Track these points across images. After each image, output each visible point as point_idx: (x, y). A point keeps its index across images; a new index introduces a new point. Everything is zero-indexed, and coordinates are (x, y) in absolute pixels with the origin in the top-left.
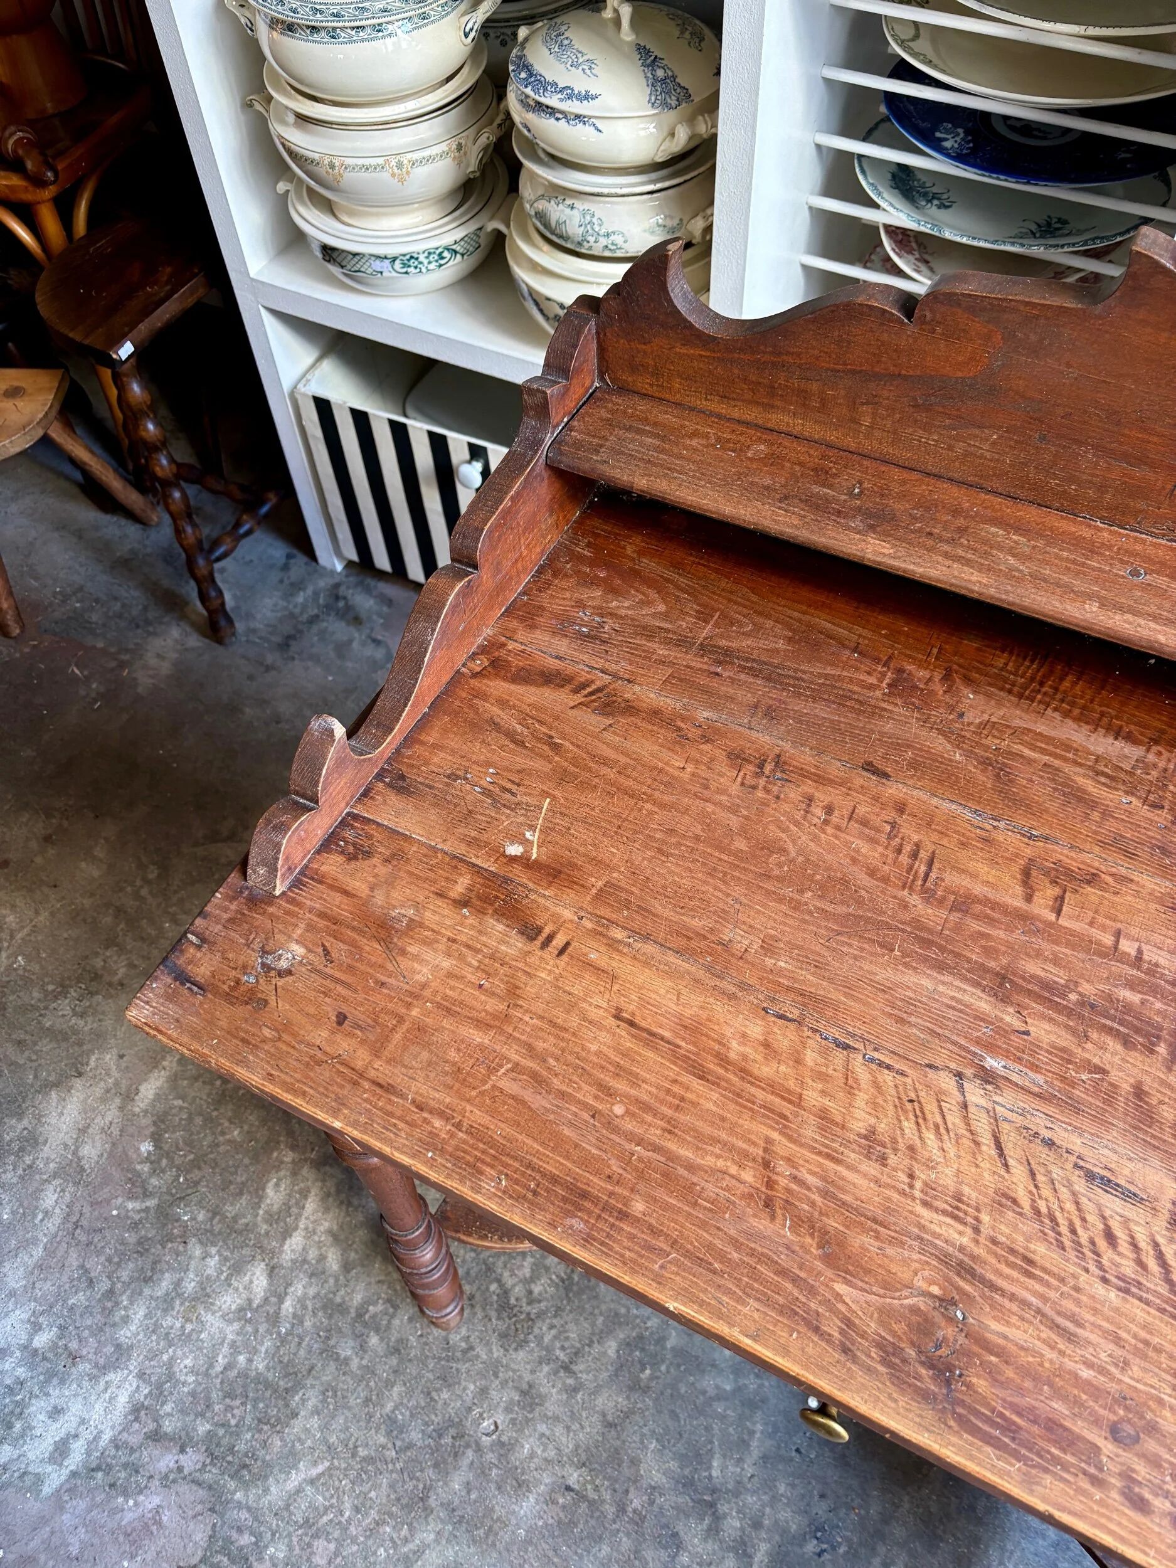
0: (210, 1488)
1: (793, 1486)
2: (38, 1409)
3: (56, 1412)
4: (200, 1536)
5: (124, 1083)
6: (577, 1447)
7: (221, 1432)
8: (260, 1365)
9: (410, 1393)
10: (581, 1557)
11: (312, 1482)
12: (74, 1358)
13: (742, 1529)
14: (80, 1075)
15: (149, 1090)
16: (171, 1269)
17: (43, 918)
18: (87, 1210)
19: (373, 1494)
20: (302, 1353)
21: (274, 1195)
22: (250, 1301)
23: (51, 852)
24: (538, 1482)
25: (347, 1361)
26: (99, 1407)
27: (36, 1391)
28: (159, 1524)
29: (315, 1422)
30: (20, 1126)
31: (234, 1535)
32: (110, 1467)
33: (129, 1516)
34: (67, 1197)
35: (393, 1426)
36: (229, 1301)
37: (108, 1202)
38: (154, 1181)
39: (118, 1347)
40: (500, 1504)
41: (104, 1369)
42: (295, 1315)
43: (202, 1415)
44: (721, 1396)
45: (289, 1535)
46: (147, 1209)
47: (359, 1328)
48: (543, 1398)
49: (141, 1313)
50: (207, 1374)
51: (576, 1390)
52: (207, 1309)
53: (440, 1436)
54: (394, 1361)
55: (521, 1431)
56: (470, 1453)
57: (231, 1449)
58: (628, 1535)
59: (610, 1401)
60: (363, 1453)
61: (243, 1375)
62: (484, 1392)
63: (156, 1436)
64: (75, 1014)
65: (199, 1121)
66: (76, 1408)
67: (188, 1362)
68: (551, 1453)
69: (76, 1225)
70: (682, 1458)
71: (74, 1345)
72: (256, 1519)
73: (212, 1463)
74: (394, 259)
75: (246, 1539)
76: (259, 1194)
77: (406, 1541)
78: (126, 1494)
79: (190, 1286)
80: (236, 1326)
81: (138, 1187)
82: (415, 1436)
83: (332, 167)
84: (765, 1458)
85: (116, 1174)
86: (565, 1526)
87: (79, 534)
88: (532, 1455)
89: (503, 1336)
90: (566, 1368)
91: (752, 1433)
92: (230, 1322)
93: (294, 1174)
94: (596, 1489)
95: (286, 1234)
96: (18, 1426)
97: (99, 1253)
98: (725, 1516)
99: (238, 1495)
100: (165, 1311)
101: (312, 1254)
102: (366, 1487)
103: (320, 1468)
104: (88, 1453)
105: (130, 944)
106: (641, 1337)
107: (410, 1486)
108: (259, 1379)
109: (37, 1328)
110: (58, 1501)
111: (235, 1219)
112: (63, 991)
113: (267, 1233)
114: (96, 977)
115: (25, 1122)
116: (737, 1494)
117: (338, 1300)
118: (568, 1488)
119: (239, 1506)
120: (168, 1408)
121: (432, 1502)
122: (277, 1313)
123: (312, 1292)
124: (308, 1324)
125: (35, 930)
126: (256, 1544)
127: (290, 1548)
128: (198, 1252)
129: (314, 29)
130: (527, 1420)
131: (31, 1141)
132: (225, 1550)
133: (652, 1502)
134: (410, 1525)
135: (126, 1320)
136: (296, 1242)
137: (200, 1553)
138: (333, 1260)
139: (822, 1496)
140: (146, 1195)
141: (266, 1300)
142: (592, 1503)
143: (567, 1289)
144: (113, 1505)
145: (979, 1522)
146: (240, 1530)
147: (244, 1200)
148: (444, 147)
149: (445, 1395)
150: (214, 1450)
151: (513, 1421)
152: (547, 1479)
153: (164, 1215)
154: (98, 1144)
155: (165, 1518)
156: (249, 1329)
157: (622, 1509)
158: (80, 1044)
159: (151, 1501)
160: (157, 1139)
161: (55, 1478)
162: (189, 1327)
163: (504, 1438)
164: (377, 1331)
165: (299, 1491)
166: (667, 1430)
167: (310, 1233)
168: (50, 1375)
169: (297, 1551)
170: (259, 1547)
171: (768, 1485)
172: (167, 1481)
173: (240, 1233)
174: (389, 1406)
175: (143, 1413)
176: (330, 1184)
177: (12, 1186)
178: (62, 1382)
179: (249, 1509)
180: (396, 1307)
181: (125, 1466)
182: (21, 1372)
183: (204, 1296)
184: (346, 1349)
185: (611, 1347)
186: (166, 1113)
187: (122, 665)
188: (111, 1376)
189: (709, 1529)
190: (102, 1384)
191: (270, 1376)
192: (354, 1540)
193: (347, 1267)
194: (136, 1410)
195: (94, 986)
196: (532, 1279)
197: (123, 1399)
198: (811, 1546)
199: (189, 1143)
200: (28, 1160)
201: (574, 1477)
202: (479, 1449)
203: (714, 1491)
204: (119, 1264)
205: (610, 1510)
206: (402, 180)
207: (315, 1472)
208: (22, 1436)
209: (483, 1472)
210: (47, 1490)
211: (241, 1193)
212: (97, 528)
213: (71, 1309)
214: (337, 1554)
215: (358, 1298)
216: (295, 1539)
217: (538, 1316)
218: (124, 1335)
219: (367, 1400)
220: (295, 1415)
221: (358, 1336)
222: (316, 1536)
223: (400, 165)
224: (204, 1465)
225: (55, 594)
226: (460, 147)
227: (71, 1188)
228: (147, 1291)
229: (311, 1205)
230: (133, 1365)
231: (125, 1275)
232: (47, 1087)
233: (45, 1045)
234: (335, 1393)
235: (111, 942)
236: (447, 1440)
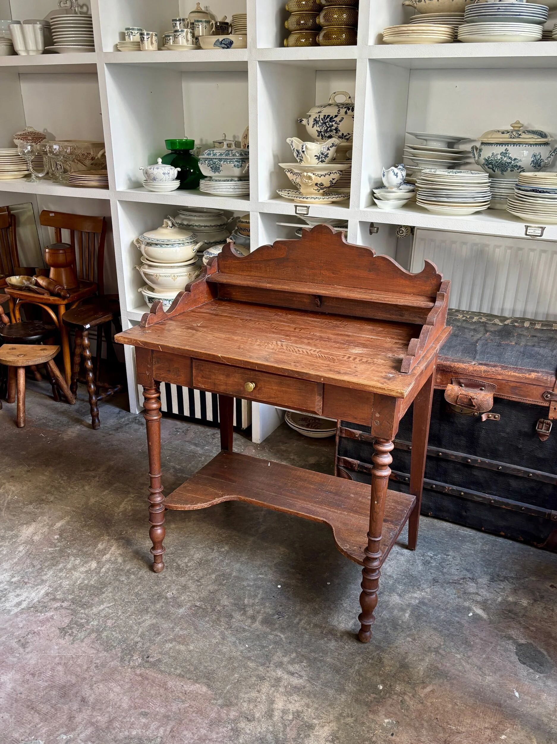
0: (72, 610)
1: (271, 604)
2: (11, 596)
3: (18, 595)
4: (67, 621)
5: (50, 523)
6: (200, 597)
7: (77, 597)
8: (92, 582)
9: (144, 587)
10: (199, 621)
11: (108, 607)
12: (26, 583)
13: (254, 613)
14: (35, 521)
15: (59, 525)
16: (62, 562)
17: (25, 488)
18: (34, 551)
19: (129, 609)
20: (107, 580)
21: (100, 546)
22: (90, 569)
23: (29, 474)
24: (185, 605)
25: (123, 581)
26: (34, 594)
27: (11, 591)
28: (53, 619)
29: (111, 594)
30: (12, 533)
31: (79, 620)
32: (36, 607)
33: (41, 618)
34: (28, 548)
35: (137, 594)
36: (83, 569)
37: (42, 549)
38: (59, 544)
39: (43, 580)
40: (172, 610)
41: (37, 585)
42: (105, 572)
43: (71, 594)
44: (249, 585)
45: (99, 619)
46: (56, 550)
47: (127, 574)
48: (189, 588)
49: (51, 573)
50: (73, 585)
51: (201, 585)
52: (74, 571)
53: (153, 596)
54: (139, 581)
55: (181, 594)
56: (163, 600)
57: (81, 601)
58: (215, 615)
59: (211, 588)
60: (126, 600)
61: (87, 585)
62: (169, 587)
63: (54, 599)
64: (34, 508)
65: (76, 531)
66: (25, 595)
67: (67, 583)
68: (191, 599)
69: (30, 554)
70: (235, 599)
71: (26, 580)
72: (87, 616)
73: (73, 604)
74: (170, 301)
75: (83, 621)
76: (95, 546)
77: (140, 619)
78: (41, 612)
79: (69, 566)
80: (85, 574)
81: (52, 545)
82: (145, 596)
83: (157, 276)
84: (262, 599)
85: (45, 542)
86: (194, 615)
87: (46, 406)
88: (185, 599)
89: (176, 574)
90: (198, 581)
91: (258, 593)
92: (83, 574)
93: (108, 541)
94: (206, 606)
95: (105, 554)
96: (3, 599)
97: (37, 560)
98: (248, 611)
99: (82, 611)
100: (60, 572)
101: (113, 559)
102: (126, 608)
103: (111, 604)
104: (28, 604)
105: (55, 493)
106: (224, 574)
107: (142, 607)
108: (92, 585)
109: (13, 577)
110: (16, 615)
111: (87, 552)
112: (31, 503)
113: (98, 555)
114: (43, 500)
115: (14, 532)
116: (252, 606)
117: (121, 568)
118: (196, 606)
119: (82, 613)
120: (59, 593)
121: (149, 610)
122: (99, 572)
123: (112, 567)
124: (110, 573)
125: (22, 490)
126: (87, 622)
127: (99, 622)
128: (73, 559)
129: (157, 244)
130: (183, 592)
131: (17, 536)
132: (76, 623)
133: (224, 609)
134: (141, 616)
135: (46, 574)
136: (108, 556)
137: (66, 625)
138: (120, 560)
139: (281, 606)
140: (55, 547)
141: (96, 569)
142: (203, 609)
143: (200, 564)
144: (36, 615)
145: (331, 609)
146: (81, 619)
147: (90, 548)
148: (186, 274)
149: (156, 587)
150: (73, 601)
151: (179, 593)
152: (189, 604)
153: (61, 551)
154: (40, 536)
155: (54, 617)
156: (89, 575)
157: (214, 610)
158: (35, 515)
159: (49, 614)
160: (61, 535)
161: (16, 610)
162: (68, 575)
163: (176, 596)
164: (134, 574)
165: (103, 609)
166: (230, 593)
167: (112, 554)
168: (16, 588)
169: (101, 622)
170: (88, 622)
171: (263, 604)
172: (56, 609)
173: (88, 555)
174: (136, 590)
175: (49, 595)
176: (121, 544)
177: (7, 546)
178: (21, 588)
179: (85, 614)
180: (141, 569)
181: (42, 606)
182: (6, 587)
183: (74, 568)
184: (123, 578)
185: (213, 576)
186: (64, 530)
187: (59, 434)
188: (39, 587)
189: (243, 614)
190: (35, 589)
191: (96, 585)
192: (121, 619)
193: (124, 561)
194: (47, 594)
195: (42, 502)
196: (188, 562)
197: (43, 592)
198: (276, 616)
199: (72, 536)
200: (14, 540)
201: (198, 604)
202: (166, 598)
203: (245, 606)
204: (44, 562)
205: (210, 610)
206: (174, 280)
207: (109, 605)
208: (5, 601)
209: (167, 603)
210: (12, 613)
211: (89, 546)
212: (53, 405)
213: (27, 572)
214: (115, 623)
215: (128, 568)
216: (101, 620)
217: (189, 570)
218: (44, 578)
219: (129, 589)
220: (104, 593)
221: (126, 576)
222: (109, 619)
223: (174, 276)
224: (70, 605)
225: (36, 419)
226: (190, 274)
227: (29, 546)
228: (54, 568)
229: (113, 548)
230: (47, 584)
231: (46, 565)
232: (23, 524)
233: (23, 515)
234: (118, 588)
235: (49, 492)
236: (156, 597)
